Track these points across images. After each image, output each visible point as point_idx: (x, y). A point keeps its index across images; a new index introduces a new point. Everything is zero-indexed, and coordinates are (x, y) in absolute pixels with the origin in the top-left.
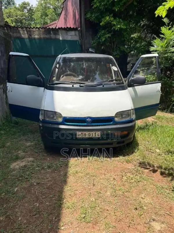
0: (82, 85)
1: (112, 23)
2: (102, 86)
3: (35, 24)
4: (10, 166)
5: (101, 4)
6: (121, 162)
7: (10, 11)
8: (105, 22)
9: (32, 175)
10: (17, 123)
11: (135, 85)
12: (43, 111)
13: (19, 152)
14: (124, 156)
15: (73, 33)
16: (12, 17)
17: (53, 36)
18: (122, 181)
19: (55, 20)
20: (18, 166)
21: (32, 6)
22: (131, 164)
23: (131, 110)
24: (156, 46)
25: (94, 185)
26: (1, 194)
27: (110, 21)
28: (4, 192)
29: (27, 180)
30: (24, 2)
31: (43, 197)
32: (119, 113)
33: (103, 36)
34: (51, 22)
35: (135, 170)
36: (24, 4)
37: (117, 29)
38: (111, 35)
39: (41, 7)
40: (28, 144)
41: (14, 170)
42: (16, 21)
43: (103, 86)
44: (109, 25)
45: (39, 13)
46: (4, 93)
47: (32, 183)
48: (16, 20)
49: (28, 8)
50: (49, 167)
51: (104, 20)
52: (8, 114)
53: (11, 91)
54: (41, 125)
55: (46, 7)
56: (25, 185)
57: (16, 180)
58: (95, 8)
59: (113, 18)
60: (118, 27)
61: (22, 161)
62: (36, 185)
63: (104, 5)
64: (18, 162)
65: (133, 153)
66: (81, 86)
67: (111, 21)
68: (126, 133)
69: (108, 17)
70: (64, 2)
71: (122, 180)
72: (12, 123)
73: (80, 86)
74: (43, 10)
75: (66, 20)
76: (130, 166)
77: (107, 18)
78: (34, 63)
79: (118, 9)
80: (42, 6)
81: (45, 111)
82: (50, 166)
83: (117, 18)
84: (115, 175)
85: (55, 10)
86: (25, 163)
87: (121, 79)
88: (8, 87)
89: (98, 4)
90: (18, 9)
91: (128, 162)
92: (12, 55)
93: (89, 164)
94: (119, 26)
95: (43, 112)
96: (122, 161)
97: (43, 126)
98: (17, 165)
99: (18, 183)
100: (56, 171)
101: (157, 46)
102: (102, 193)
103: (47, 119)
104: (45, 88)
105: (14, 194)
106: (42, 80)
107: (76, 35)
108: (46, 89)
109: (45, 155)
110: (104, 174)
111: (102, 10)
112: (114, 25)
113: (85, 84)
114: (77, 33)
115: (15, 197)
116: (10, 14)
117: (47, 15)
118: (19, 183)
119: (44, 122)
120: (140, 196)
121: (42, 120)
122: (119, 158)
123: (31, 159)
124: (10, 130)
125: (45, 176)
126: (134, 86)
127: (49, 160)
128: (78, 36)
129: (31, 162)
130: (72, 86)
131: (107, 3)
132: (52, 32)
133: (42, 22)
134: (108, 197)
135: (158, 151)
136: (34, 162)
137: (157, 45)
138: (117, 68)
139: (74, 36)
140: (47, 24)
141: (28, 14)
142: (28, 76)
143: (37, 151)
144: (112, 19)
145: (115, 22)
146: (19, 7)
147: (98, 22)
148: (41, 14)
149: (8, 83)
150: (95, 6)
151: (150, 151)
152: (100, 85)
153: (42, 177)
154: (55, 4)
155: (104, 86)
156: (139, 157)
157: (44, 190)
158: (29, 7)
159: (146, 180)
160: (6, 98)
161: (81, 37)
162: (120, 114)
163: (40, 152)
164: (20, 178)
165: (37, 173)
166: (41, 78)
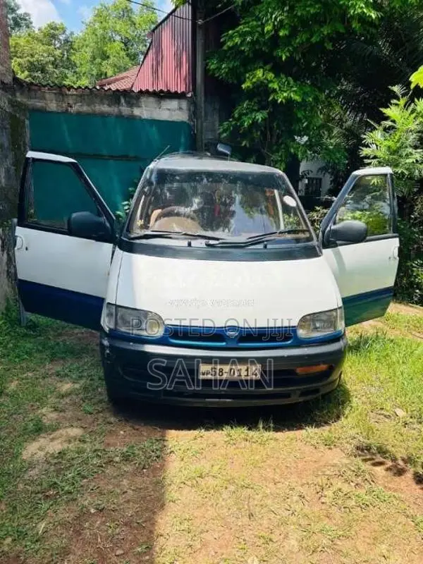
0: (212, 242)
1: (270, 85)
2: (261, 246)
3: (76, 76)
4: (21, 454)
5: (245, 40)
6: (312, 445)
7: (17, 43)
8: (255, 82)
9: (82, 484)
10: (33, 326)
11: (338, 242)
12: (114, 307)
13: (44, 410)
14: (318, 426)
15: (174, 104)
16: (20, 57)
17: (125, 110)
18: (323, 503)
19: (126, 69)
20: (42, 454)
21: (72, 33)
22: (338, 450)
23: (336, 309)
24: (374, 146)
25: (251, 515)
26: (2, 541)
27: (265, 81)
28: (11, 535)
29: (71, 497)
30: (53, 22)
31: (117, 553)
32: (308, 317)
33: (246, 114)
34: (115, 73)
35: (353, 469)
36: (53, 27)
37: (282, 101)
38: (268, 114)
39: (94, 36)
40: (66, 387)
41: (31, 465)
42: (32, 67)
43: (265, 247)
44: (261, 91)
45: (87, 50)
46: (3, 251)
47: (84, 507)
48: (31, 63)
49: (61, 38)
50: (126, 458)
51: (251, 77)
52: (11, 302)
53: (27, 249)
54: (106, 343)
55: (105, 38)
56: (65, 513)
57: (40, 495)
58: (230, 48)
59: (273, 76)
60: (284, 98)
61: (51, 437)
62: (94, 514)
63: (253, 43)
64: (42, 440)
65: (338, 417)
66: (208, 245)
67: (268, 80)
68: (323, 367)
69: (262, 70)
70: (153, 31)
71: (323, 500)
72: (21, 327)
73: (206, 244)
74: (96, 43)
75: (155, 72)
76: (337, 457)
77: (259, 73)
78: (91, 182)
79: (288, 54)
80: (96, 35)
81: (120, 309)
82: (129, 456)
83: (282, 76)
84: (302, 485)
85: (126, 45)
86: (61, 443)
87: (305, 228)
88: (18, 238)
89: (237, 40)
90: (37, 39)
91: (329, 444)
92: (34, 160)
93: (231, 450)
94: (285, 94)
95: (114, 310)
96: (314, 442)
97: (111, 347)
98: (41, 449)
99: (45, 506)
100: (145, 470)
101: (377, 146)
102: (274, 541)
103: (123, 329)
104: (115, 245)
105: (37, 541)
106: (108, 225)
107: (180, 109)
108: (121, 248)
109: (112, 419)
110: (274, 480)
111: (246, 54)
112: (274, 91)
113: (221, 241)
114: (184, 104)
115: (42, 551)
116: (17, 49)
117: (105, 57)
118: (47, 505)
119: (113, 335)
120: (377, 551)
121: (110, 330)
122: (304, 431)
123: (76, 432)
124: (16, 346)
125: (118, 486)
126: (336, 245)
127: (123, 435)
128: (187, 112)
129: (77, 442)
130: (187, 245)
131: (261, 39)
132: (123, 100)
133: (94, 73)
134: (292, 552)
135: (401, 413)
136: (84, 442)
137: (378, 144)
138: (296, 200)
139: (177, 112)
140: (106, 78)
141: (60, 51)
142: (74, 215)
143: (88, 408)
144: (271, 76)
145: (276, 84)
146: (41, 36)
147: (235, 82)
148: (93, 52)
149: (18, 228)
150: (230, 44)
151: (379, 412)
152: (256, 244)
153: (111, 487)
154: (127, 32)
155: (269, 246)
156: (356, 430)
157: (117, 530)
158: (64, 36)
159: (385, 501)
160: (8, 260)
161: (194, 114)
162: (310, 320)
163: (99, 412)
164: (50, 492)
165: (96, 476)
166: (107, 219)
